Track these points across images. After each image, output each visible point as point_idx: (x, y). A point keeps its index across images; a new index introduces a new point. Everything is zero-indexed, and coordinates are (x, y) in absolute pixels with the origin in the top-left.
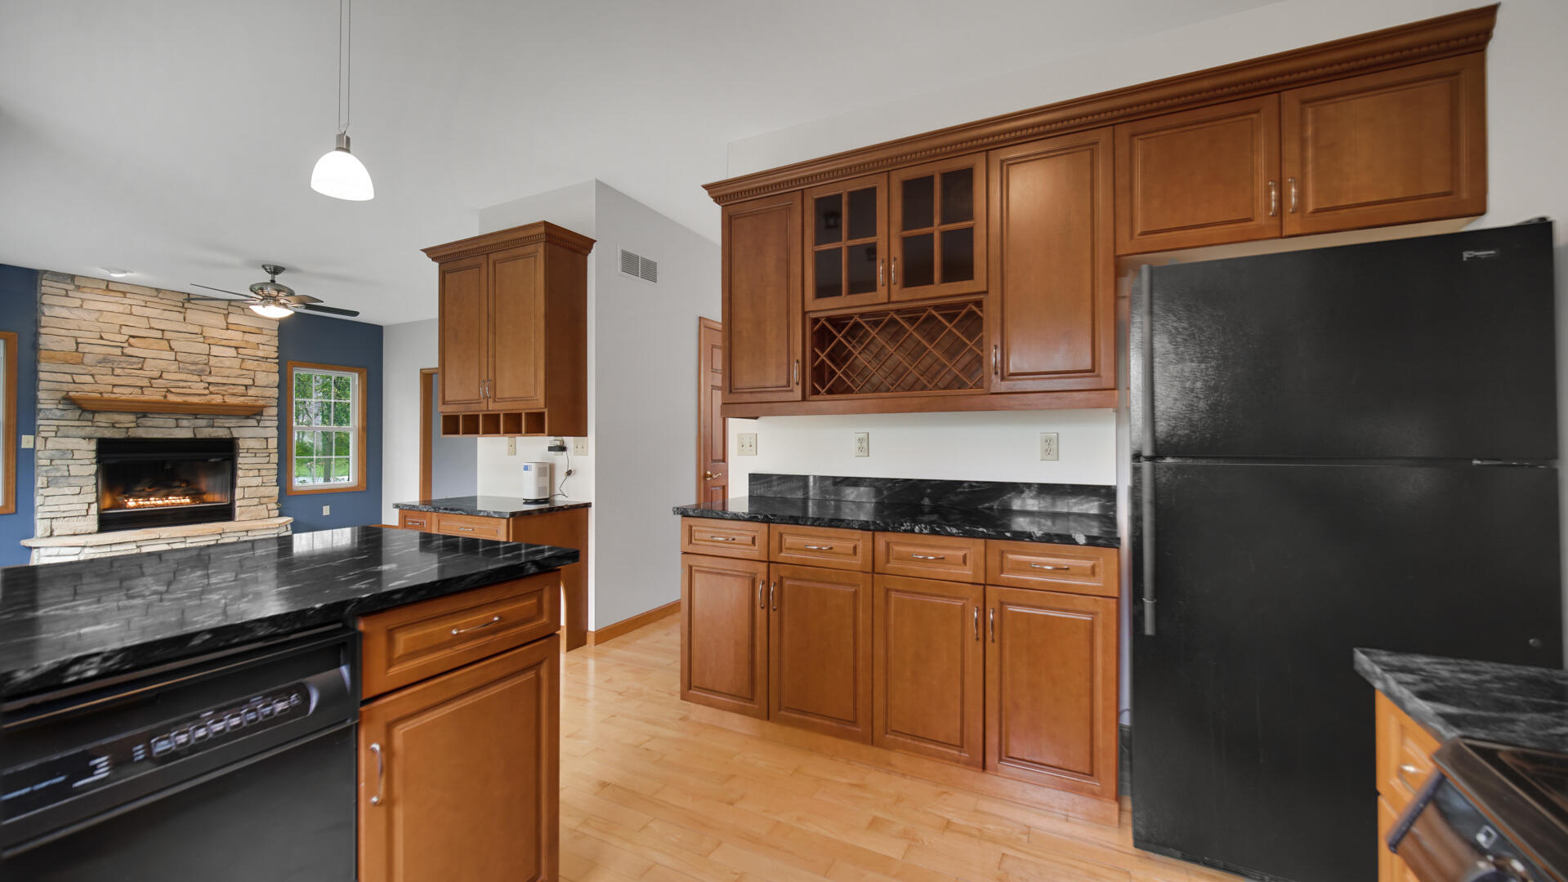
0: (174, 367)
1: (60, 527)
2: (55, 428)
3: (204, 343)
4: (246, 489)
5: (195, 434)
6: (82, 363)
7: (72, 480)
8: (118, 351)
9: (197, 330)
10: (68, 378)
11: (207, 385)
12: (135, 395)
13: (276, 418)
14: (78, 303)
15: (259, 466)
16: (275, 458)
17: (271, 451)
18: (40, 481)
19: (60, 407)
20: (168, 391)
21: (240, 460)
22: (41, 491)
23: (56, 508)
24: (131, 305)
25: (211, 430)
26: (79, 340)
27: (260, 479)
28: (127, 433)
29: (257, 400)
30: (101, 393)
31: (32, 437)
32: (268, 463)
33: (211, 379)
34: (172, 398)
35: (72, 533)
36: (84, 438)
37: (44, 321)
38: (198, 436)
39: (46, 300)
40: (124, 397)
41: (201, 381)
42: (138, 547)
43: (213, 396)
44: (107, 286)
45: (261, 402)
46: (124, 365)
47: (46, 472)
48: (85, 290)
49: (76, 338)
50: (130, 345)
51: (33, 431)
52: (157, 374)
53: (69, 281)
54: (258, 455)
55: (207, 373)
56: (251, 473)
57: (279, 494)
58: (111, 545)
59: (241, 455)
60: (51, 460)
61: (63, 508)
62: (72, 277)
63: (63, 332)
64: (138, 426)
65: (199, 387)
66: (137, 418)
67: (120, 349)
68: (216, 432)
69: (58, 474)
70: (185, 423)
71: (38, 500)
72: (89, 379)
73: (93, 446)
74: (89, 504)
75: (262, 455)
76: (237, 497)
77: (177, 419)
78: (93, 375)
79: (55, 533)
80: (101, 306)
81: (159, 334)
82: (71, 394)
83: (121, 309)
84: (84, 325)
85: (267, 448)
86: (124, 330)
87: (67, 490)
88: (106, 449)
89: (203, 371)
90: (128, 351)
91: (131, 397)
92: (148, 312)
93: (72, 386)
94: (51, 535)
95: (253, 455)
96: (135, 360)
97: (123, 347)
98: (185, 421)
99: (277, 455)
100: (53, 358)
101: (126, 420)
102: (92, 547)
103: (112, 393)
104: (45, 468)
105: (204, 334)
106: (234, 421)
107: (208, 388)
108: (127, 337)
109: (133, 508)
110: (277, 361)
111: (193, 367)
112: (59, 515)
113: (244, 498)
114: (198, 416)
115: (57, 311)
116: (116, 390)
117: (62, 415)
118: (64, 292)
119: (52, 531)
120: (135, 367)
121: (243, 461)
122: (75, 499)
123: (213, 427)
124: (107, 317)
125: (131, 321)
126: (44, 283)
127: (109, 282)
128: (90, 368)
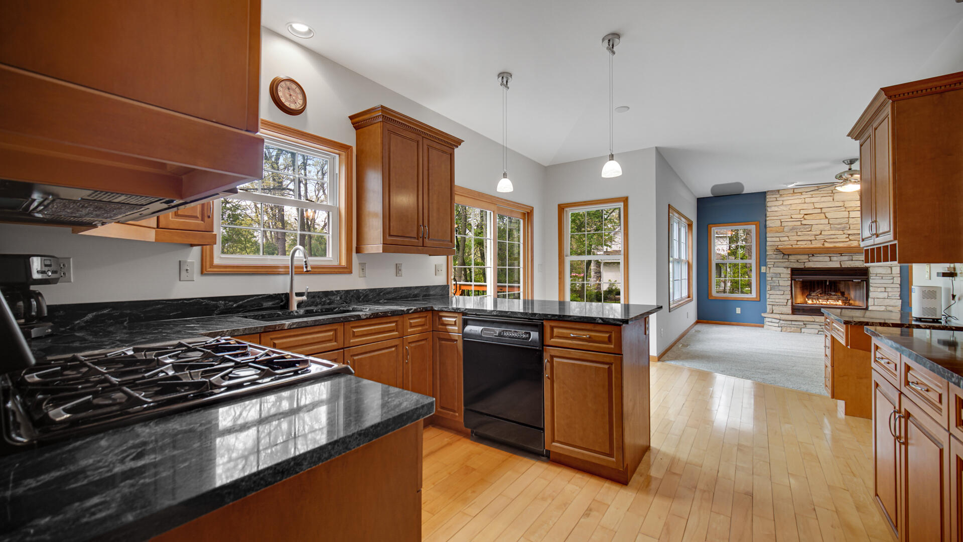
0: (828, 227)
1: (777, 309)
2: (773, 263)
3: (845, 211)
4: (875, 299)
5: (841, 265)
6: (784, 232)
7: (780, 288)
8: (799, 223)
9: (841, 204)
10: (778, 239)
11: (848, 236)
12: (808, 245)
14: (780, 203)
15: (885, 286)
16: (898, 280)
17: (894, 276)
18: (768, 287)
19: (775, 253)
20: (825, 241)
21: (871, 281)
22: (768, 292)
23: (773, 300)
24: (804, 198)
25: (851, 262)
26: (782, 220)
27: (886, 294)
28: (804, 265)
30: (792, 245)
31: (765, 267)
32: (893, 283)
33: (850, 232)
34: (827, 245)
35: (780, 313)
36: (785, 268)
37: (768, 214)
38: (843, 266)
39: (769, 204)
40: (802, 247)
41: (844, 234)
42: (804, 324)
43: (852, 242)
44: (794, 191)
46: (802, 230)
47: (770, 283)
48: (784, 196)
49: (780, 219)
50: (805, 219)
51: (765, 265)
52: (818, 233)
53: (777, 193)
54: (883, 278)
55: (847, 229)
56: (879, 290)
57: (902, 305)
58: (791, 321)
59: (871, 278)
60: (772, 278)
61: (777, 301)
62: (778, 191)
63: (775, 218)
64: (809, 261)
65: (843, 238)
66: (809, 257)
67: (800, 222)
68: (854, 263)
69: (775, 284)
70: (834, 259)
71: (768, 296)
72: (786, 239)
73: (789, 271)
74: (788, 300)
75: (887, 278)
76: (869, 304)
77: (830, 257)
78: (788, 237)
79: (774, 312)
80: (791, 202)
81: (819, 211)
82: (779, 246)
83: (800, 201)
84: (784, 213)
85: (891, 274)
86: (802, 212)
87: (778, 292)
88: (795, 272)
89: (845, 228)
90: (804, 222)
91: (806, 246)
92: (813, 200)
93: (779, 243)
94: (772, 313)
95: (881, 278)
96: (807, 226)
97: (801, 221)
98: (835, 258)
99: (899, 278)
100: (771, 230)
101: (804, 258)
102: (783, 320)
103: (797, 244)
104: (770, 281)
105: (845, 206)
107: (848, 238)
108: (803, 215)
109: (810, 304)
111: (839, 226)
112: (775, 304)
113: (874, 305)
114: (843, 255)
115: (774, 209)
116: (799, 243)
117: (776, 257)
118: (775, 199)
119: (773, 311)
120: (808, 230)
121: (873, 281)
122: (782, 297)
123: (852, 260)
124: (793, 207)
125: (805, 206)
126: (768, 197)
127: (794, 189)
128: (787, 233)
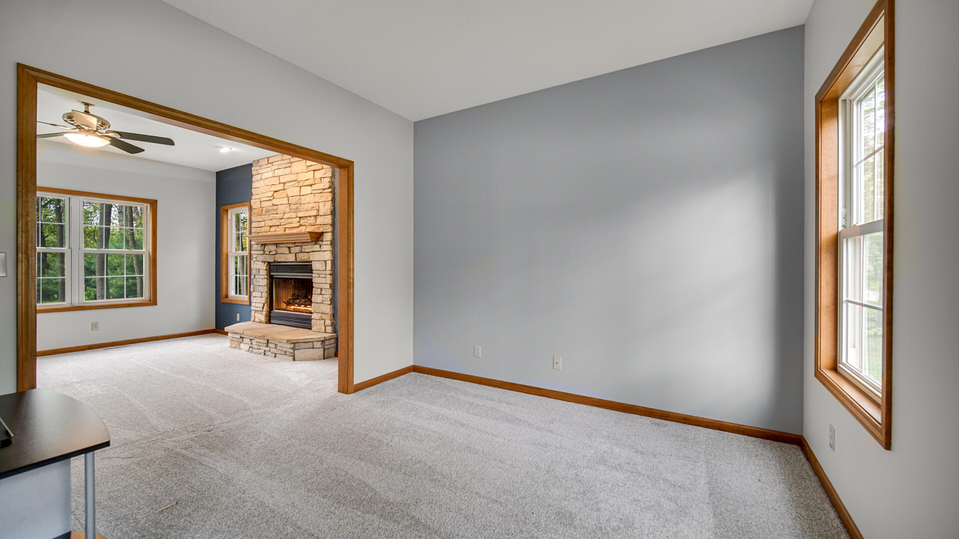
0: (287, 209)
1: (257, 316)
2: (256, 256)
3: (298, 186)
4: (316, 304)
6: (262, 214)
7: (260, 288)
9: (296, 177)
10: (258, 225)
11: (299, 219)
12: (276, 232)
13: (329, 243)
14: (260, 176)
15: (322, 286)
16: (329, 279)
17: (326, 273)
18: (252, 287)
23: (255, 304)
24: (274, 170)
25: (301, 255)
26: (261, 200)
27: (321, 297)
29: (319, 228)
32: (326, 283)
33: (300, 215)
34: (288, 231)
35: (259, 321)
36: (263, 262)
37: (253, 191)
38: (298, 260)
39: (253, 179)
40: (273, 234)
41: (296, 217)
43: (302, 227)
44: (268, 161)
45: (321, 230)
46: (273, 212)
47: (254, 282)
48: (262, 167)
49: (260, 198)
50: (273, 198)
52: (282, 215)
53: (258, 164)
54: (321, 276)
55: (299, 210)
56: (317, 292)
59: (314, 275)
60: (255, 275)
61: (257, 305)
63: (257, 197)
64: (277, 254)
65: (296, 222)
66: (276, 248)
67: (271, 202)
68: (304, 256)
69: (257, 284)
70: (292, 250)
71: (252, 299)
72: (263, 224)
73: (265, 266)
74: (264, 304)
77: (289, 248)
78: (264, 221)
80: (266, 175)
81: (283, 187)
83: (271, 174)
84: (261, 190)
85: (326, 270)
86: (272, 188)
87: (258, 294)
88: (272, 268)
89: (297, 208)
90: (274, 202)
92: (280, 172)
93: (259, 229)
94: (254, 321)
95: (318, 275)
96: (275, 207)
97: (272, 200)
98: (293, 248)
99: (332, 276)
100: (255, 213)
101: (273, 249)
103: (269, 231)
104: (254, 280)
105: (298, 180)
106: (310, 246)
107: (299, 222)
108: (273, 193)
110: (330, 190)
111: (294, 207)
112: (256, 309)
113: (315, 312)
114: (296, 245)
115: (256, 185)
116: (273, 229)
117: (257, 248)
118: (257, 172)
119: (255, 319)
120: (275, 212)
121: (315, 280)
122: (260, 300)
124: (267, 182)
126: (253, 169)
127: (268, 158)
128: (263, 217)
